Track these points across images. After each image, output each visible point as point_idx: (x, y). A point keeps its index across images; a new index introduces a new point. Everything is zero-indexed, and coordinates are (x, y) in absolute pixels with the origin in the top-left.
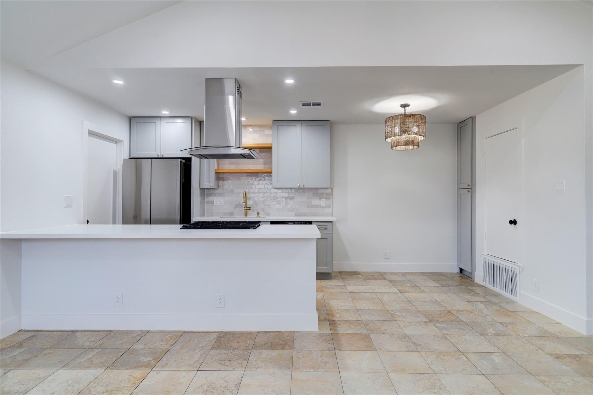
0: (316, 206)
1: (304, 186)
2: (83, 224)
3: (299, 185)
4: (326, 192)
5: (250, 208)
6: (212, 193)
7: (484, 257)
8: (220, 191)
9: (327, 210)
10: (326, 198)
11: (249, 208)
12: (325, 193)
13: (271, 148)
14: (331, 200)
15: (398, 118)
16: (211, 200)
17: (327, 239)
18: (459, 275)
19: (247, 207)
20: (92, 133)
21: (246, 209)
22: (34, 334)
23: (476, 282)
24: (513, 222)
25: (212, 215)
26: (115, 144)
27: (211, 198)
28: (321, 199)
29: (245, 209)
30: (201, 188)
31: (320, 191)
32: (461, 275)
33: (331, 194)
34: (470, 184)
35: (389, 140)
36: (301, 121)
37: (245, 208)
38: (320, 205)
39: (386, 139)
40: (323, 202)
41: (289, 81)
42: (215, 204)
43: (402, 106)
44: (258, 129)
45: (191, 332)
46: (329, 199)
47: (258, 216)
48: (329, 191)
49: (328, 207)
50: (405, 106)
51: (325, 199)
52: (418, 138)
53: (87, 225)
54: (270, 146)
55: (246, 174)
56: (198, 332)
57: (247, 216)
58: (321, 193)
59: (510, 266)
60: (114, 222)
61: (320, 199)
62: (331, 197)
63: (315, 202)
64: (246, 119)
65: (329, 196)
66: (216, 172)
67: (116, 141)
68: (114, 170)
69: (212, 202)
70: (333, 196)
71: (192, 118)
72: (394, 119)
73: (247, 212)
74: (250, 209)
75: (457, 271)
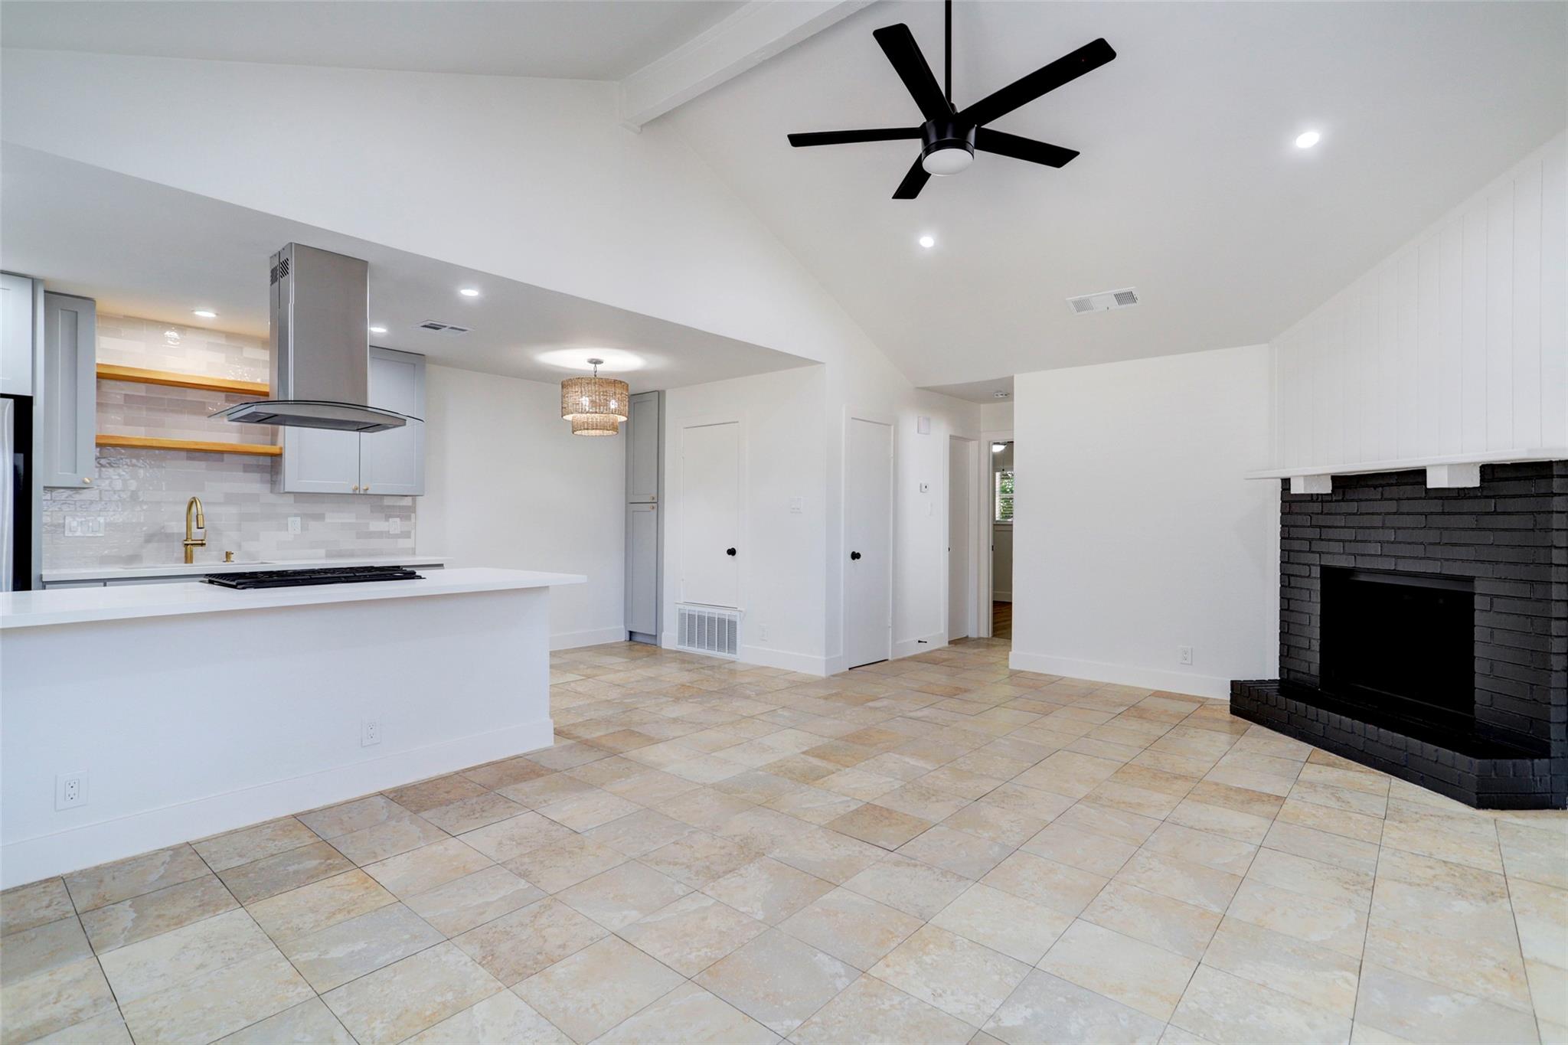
0: (380, 535)
1: (367, 489)
3: (353, 488)
4: (401, 504)
5: (204, 542)
7: (681, 607)
9: (404, 543)
10: (401, 518)
11: (200, 542)
12: (399, 506)
14: (413, 520)
18: (628, 643)
19: (193, 539)
21: (192, 544)
23: (666, 648)
24: (732, 552)
28: (390, 519)
29: (185, 545)
30: (46, 484)
31: (387, 502)
32: (632, 643)
33: (412, 509)
34: (655, 495)
35: (569, 417)
37: (186, 542)
38: (389, 532)
39: (563, 415)
40: (395, 525)
41: (470, 293)
42: (69, 534)
43: (590, 362)
44: (223, 341)
46: (408, 518)
47: (227, 561)
48: (407, 502)
49: (406, 535)
50: (597, 362)
51: (398, 520)
52: (616, 420)
55: (184, 454)
57: (191, 562)
58: (388, 507)
59: (726, 614)
61: (387, 517)
62: (413, 515)
63: (378, 525)
64: (217, 314)
65: (407, 513)
66: (96, 443)
69: (58, 528)
70: (415, 512)
71: (34, 282)
72: (588, 383)
73: (191, 552)
74: (202, 545)
75: (623, 637)
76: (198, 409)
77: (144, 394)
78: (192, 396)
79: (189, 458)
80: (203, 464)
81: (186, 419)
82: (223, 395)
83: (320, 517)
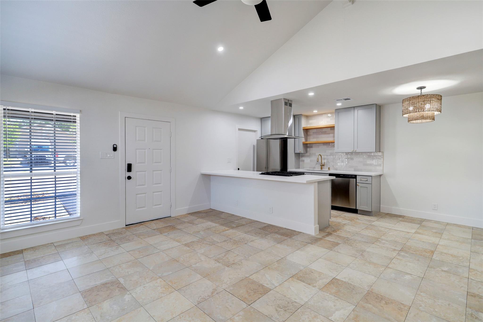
0: (371, 165)
1: (356, 151)
2: (236, 170)
3: (353, 151)
5: (325, 165)
6: (304, 156)
8: (308, 154)
9: (378, 168)
11: (323, 165)
12: (377, 155)
13: (334, 127)
14: (382, 160)
15: (408, 100)
16: (303, 159)
17: (367, 187)
20: (239, 129)
22: (212, 210)
25: (303, 168)
26: (254, 132)
27: (303, 158)
29: (321, 165)
30: (295, 152)
31: (373, 154)
33: (382, 156)
35: (406, 116)
36: (354, 107)
38: (373, 164)
39: (403, 115)
40: (375, 162)
42: (305, 162)
43: (418, 88)
45: (259, 222)
46: (380, 160)
47: (329, 170)
48: (381, 154)
49: (380, 165)
50: (421, 88)
51: (377, 160)
53: (238, 170)
54: (334, 126)
55: (322, 144)
56: (261, 222)
57: (322, 170)
58: (373, 156)
60: (254, 170)
61: (373, 159)
63: (369, 161)
64: (318, 111)
65: (380, 158)
66: (303, 144)
67: (255, 131)
68: (253, 145)
69: (303, 161)
70: (383, 158)
73: (322, 167)
76: (325, 133)
77: (316, 131)
78: (324, 130)
79: (324, 145)
80: (325, 146)
81: (323, 136)
82: (330, 128)
83: (352, 159)
